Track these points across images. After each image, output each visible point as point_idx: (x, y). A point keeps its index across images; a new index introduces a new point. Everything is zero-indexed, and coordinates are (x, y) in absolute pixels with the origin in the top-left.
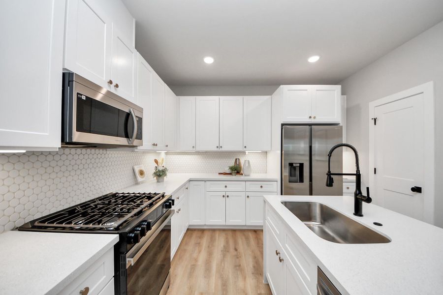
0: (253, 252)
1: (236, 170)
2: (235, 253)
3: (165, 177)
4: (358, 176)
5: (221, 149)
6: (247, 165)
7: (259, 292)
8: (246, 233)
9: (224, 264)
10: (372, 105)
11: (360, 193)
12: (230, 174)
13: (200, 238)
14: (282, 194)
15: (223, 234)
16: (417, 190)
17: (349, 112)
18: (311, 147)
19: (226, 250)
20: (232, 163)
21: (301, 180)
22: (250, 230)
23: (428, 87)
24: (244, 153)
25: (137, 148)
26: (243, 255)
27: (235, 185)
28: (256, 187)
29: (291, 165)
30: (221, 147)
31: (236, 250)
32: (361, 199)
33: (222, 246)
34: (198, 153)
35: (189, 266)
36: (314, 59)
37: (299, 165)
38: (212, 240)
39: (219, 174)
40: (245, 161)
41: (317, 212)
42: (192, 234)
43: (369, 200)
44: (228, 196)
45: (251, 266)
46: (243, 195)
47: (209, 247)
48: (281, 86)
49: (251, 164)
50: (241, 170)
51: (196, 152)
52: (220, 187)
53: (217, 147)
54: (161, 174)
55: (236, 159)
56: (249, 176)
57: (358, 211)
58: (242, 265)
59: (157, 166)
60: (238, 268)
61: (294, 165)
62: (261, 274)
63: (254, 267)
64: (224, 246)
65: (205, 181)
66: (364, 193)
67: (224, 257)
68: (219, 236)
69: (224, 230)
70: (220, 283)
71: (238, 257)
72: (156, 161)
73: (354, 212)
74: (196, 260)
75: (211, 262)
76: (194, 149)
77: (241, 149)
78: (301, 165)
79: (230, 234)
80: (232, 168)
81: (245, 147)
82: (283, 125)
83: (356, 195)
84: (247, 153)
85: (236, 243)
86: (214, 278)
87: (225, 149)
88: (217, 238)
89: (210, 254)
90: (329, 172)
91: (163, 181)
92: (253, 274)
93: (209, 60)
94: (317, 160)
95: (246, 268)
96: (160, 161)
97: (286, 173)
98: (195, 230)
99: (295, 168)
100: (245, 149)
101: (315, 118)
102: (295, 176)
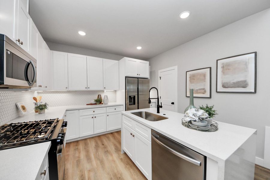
0: (113, 143)
1: (99, 101)
2: (103, 146)
3: (46, 110)
4: (158, 99)
5: (88, 89)
6: (106, 98)
7: (120, 158)
8: (107, 136)
9: (98, 153)
10: (159, 71)
11: (159, 105)
12: (95, 104)
13: (77, 146)
14: (126, 110)
15: (93, 140)
16: (173, 103)
17: (151, 73)
18: (138, 88)
19: (97, 147)
20: (96, 98)
21: (134, 104)
22: (109, 134)
23: (176, 67)
24: (103, 91)
25: (30, 89)
26: (108, 145)
27: (99, 110)
28: (112, 109)
29: (130, 97)
30: (89, 88)
31: (103, 145)
32: (159, 107)
33: (94, 145)
34: (69, 92)
35: (75, 162)
36: (139, 48)
37: (133, 97)
38: (86, 144)
39: (87, 105)
40: (105, 96)
41: (144, 115)
42: (69, 145)
43: (161, 107)
44: (95, 117)
45: (114, 149)
46: (105, 115)
47: (85, 148)
48: (125, 58)
49: (108, 97)
50: (102, 101)
51: (68, 91)
52: (90, 112)
53: (86, 88)
54: (43, 107)
55: (99, 95)
56: (107, 104)
57: (158, 112)
58: (108, 150)
59: (35, 102)
60: (107, 152)
61: (131, 97)
62: (119, 151)
63: (115, 149)
64: (95, 145)
65: (79, 110)
66: (160, 105)
67: (97, 150)
68: (90, 141)
69: (92, 138)
70: (98, 162)
71: (105, 148)
72: (35, 99)
73: (157, 112)
74: (79, 157)
75: (89, 155)
76: (67, 89)
77: (102, 89)
78: (134, 96)
79: (97, 139)
80: (96, 101)
81: (105, 88)
82: (126, 77)
83: (158, 106)
84: (105, 91)
85: (102, 141)
86: (94, 161)
87: (91, 89)
88: (89, 143)
89: (87, 152)
90: (149, 98)
91: (44, 113)
92: (115, 152)
93: (82, 33)
94: (141, 94)
95: (111, 151)
96: (38, 99)
97: (128, 101)
98: (71, 143)
99: (131, 98)
100: (104, 89)
101: (139, 75)
102: (132, 102)
